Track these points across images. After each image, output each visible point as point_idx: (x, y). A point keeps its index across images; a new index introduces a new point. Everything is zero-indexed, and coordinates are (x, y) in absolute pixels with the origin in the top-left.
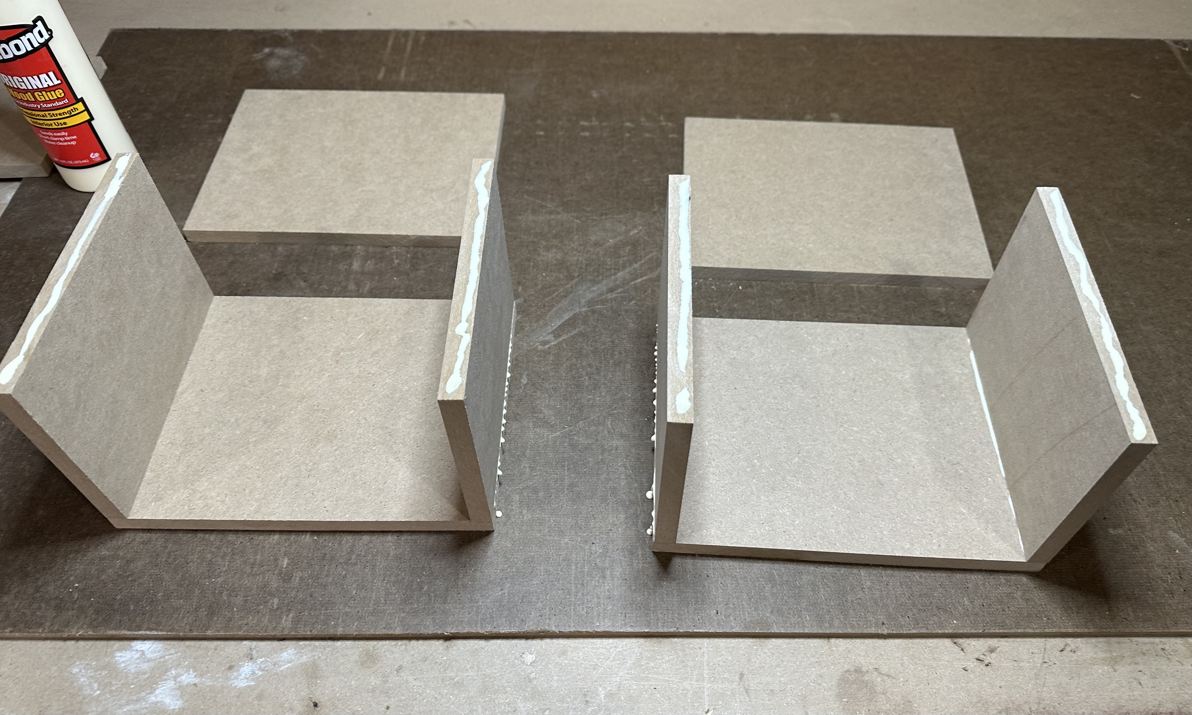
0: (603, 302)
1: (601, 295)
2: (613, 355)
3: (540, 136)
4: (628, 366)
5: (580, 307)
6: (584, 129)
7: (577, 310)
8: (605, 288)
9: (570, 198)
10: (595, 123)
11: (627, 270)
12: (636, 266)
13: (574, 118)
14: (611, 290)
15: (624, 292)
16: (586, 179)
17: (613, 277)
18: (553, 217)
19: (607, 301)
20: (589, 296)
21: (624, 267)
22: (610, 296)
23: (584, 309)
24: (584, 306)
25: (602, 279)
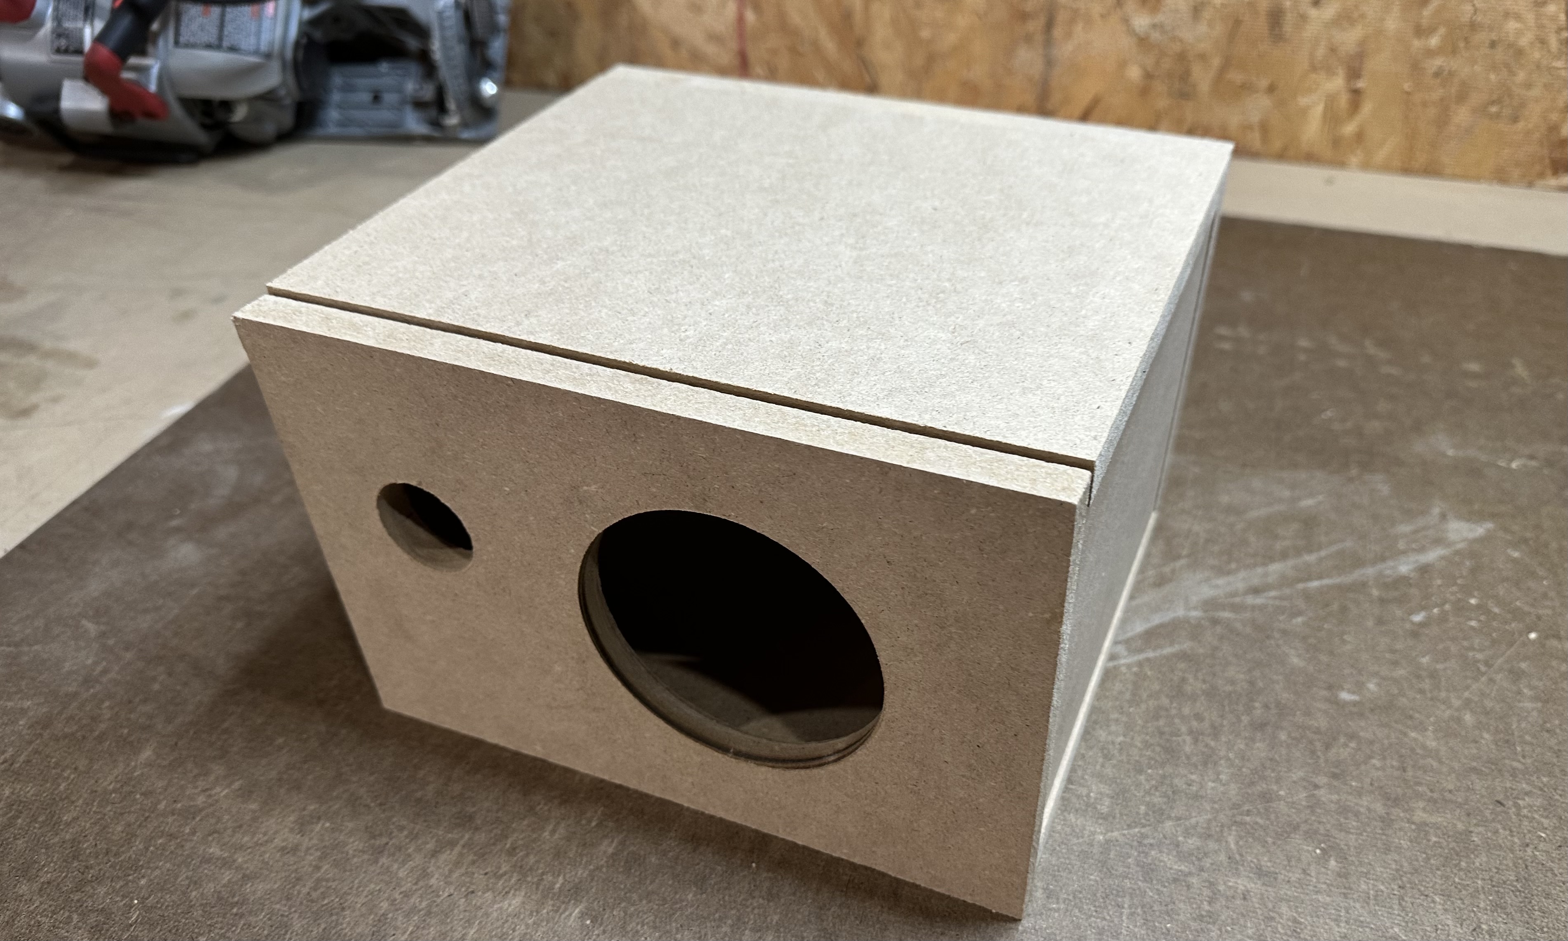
0: (1236, 608)
1: (1234, 594)
2: (1249, 710)
4: (1283, 736)
5: (1188, 609)
6: (1222, 338)
7: (1180, 612)
8: (1241, 586)
10: (1244, 332)
11: (1290, 563)
12: (1311, 558)
14: (1256, 591)
15: (1281, 598)
17: (1260, 570)
19: (1244, 608)
20: (1207, 592)
21: (1284, 556)
22: (1250, 600)
23: (1194, 614)
24: (1195, 608)
25: (1237, 570)
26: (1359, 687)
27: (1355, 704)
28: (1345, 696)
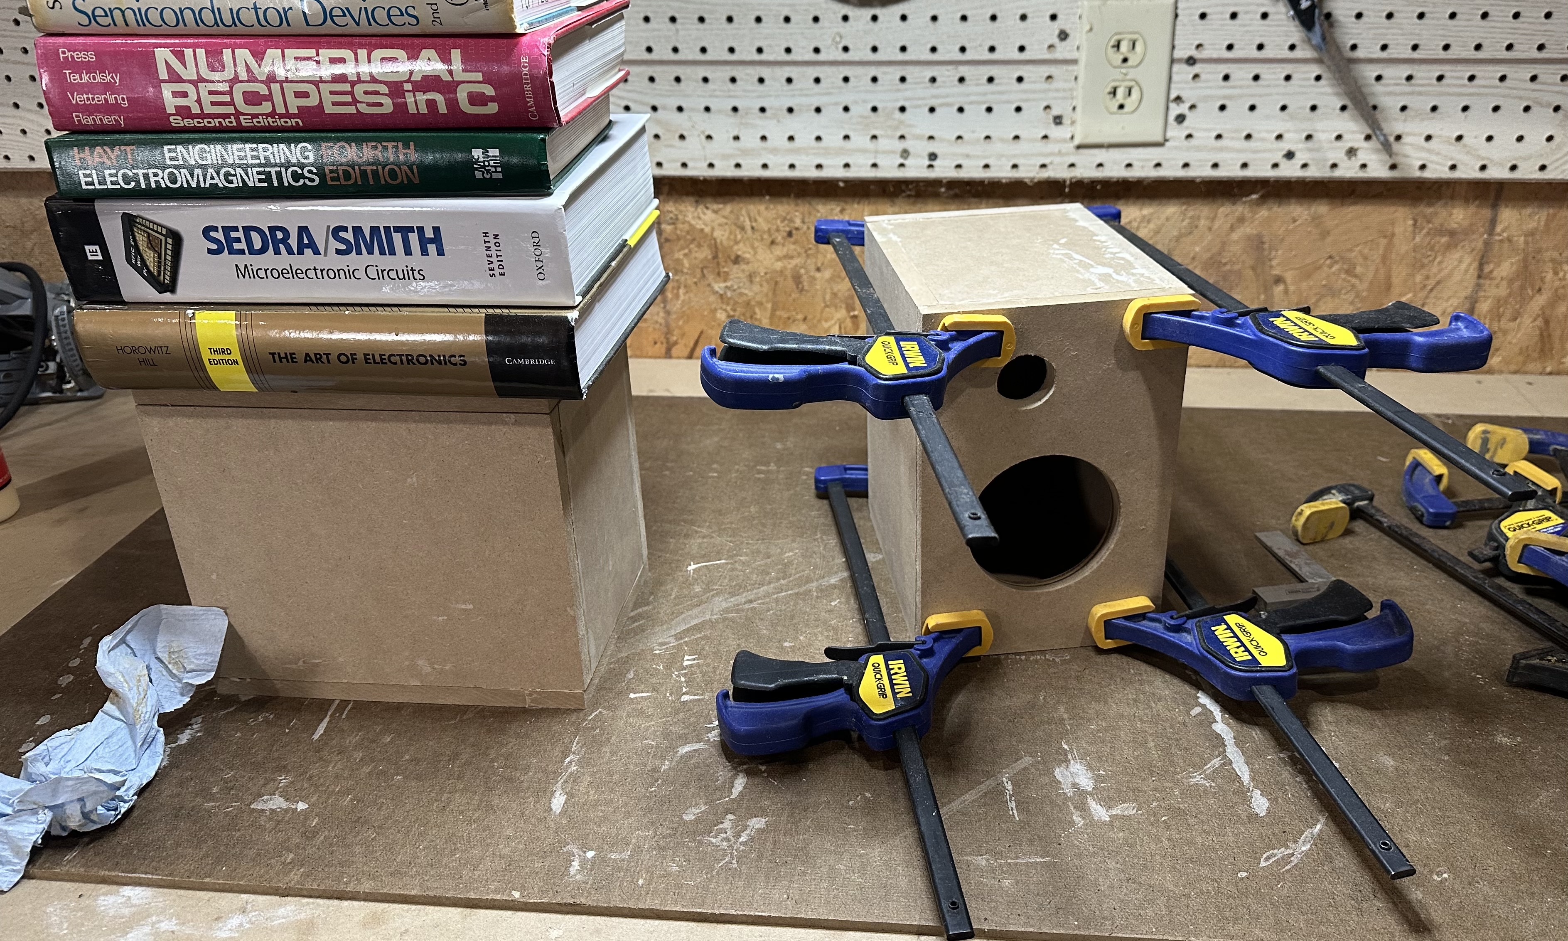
0: (737, 611)
1: (738, 605)
3: (713, 477)
5: (712, 615)
6: (760, 472)
7: (707, 617)
8: (743, 600)
9: (728, 526)
10: (773, 467)
11: (772, 586)
12: (782, 582)
13: (752, 464)
14: (751, 601)
15: (763, 603)
16: (750, 512)
17: (755, 591)
18: (705, 540)
19: (743, 611)
20: (724, 605)
21: (770, 583)
22: (746, 606)
23: (715, 617)
24: (717, 614)
25: (743, 592)
26: (795, 639)
27: (790, 647)
28: (786, 644)
